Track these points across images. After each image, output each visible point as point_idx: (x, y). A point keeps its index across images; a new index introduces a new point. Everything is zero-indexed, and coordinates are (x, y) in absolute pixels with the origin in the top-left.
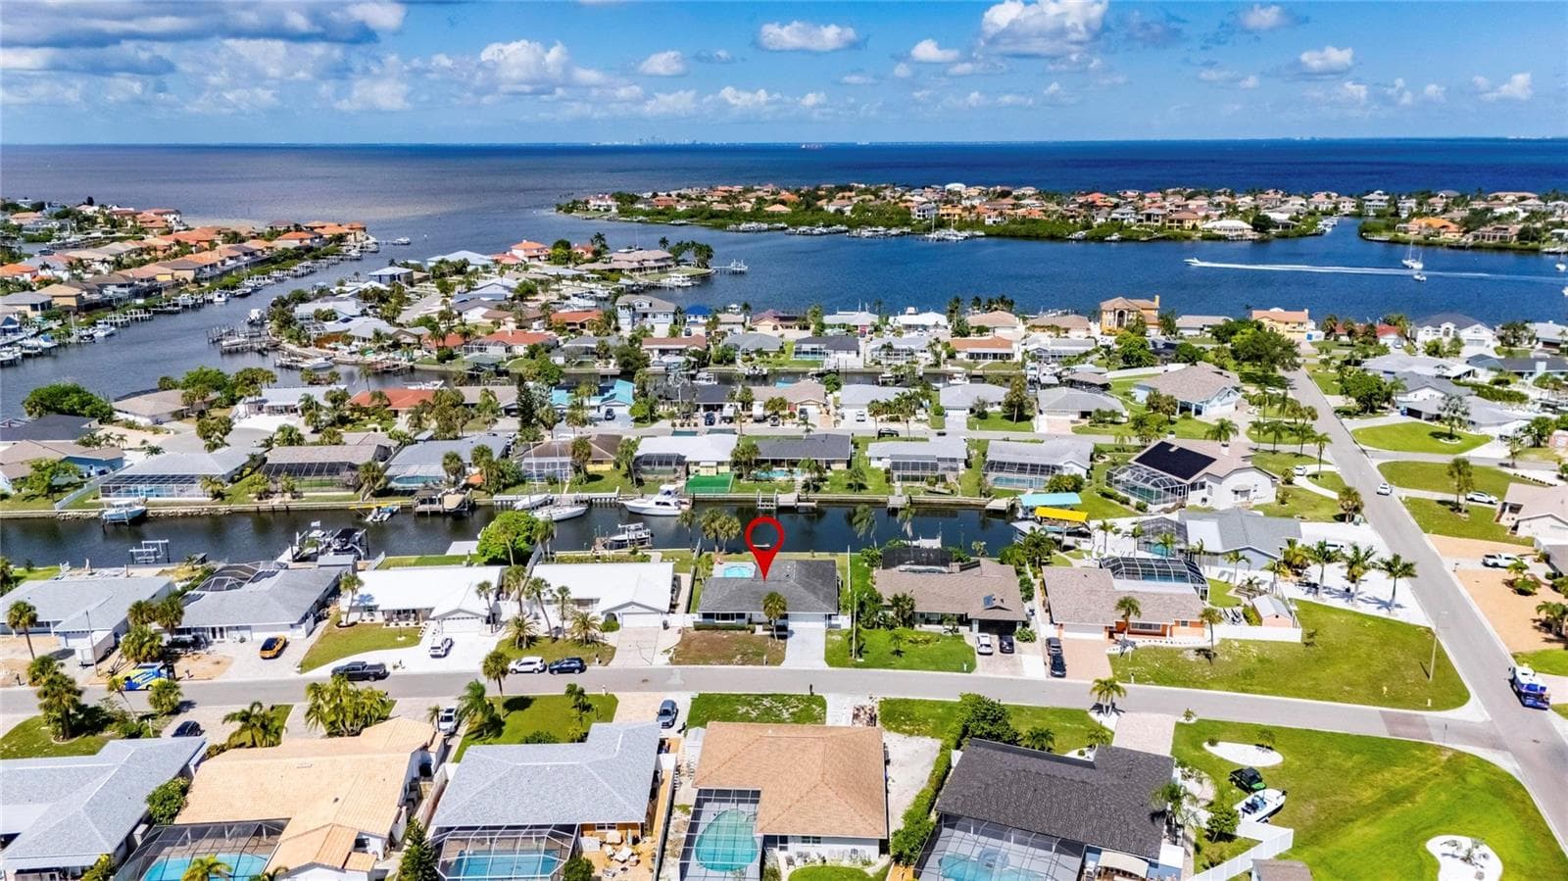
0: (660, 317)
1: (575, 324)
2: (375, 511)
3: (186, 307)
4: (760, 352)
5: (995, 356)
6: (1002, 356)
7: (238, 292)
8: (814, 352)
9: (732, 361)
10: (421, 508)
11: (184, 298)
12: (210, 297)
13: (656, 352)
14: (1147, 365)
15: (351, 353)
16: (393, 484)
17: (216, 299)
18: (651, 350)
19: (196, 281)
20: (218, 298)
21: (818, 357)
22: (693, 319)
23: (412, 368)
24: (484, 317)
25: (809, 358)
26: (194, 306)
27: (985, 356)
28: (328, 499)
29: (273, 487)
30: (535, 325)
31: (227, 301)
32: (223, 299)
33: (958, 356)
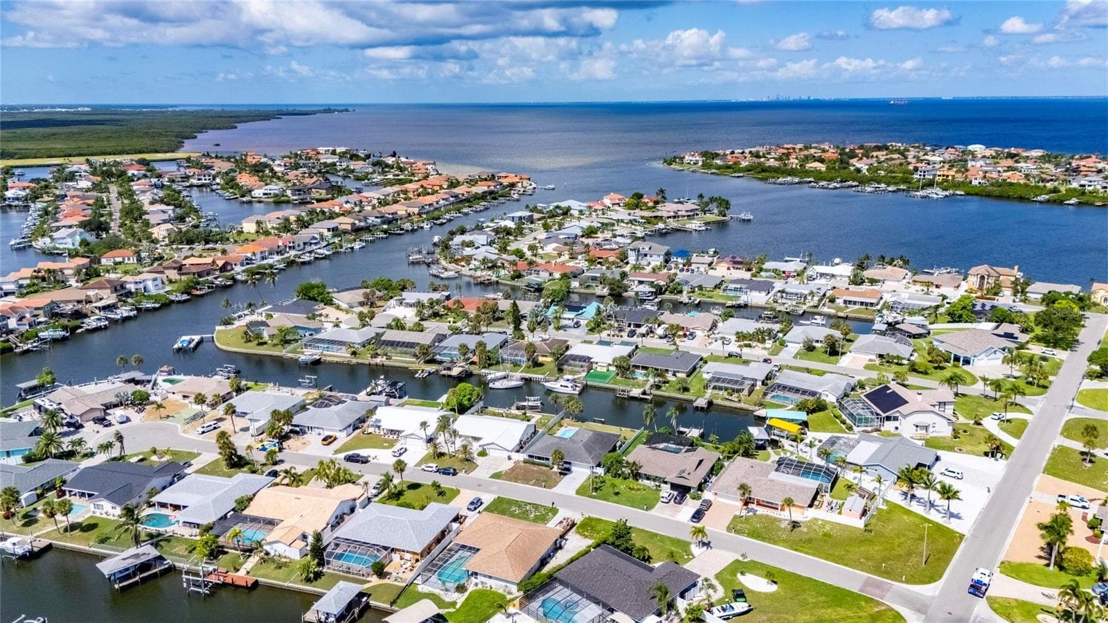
0: (655, 257)
1: (602, 258)
2: (420, 372)
3: (407, 231)
4: (700, 288)
5: (862, 303)
6: (867, 304)
7: (438, 222)
8: (736, 290)
9: (681, 292)
10: (444, 372)
11: (407, 226)
12: (422, 225)
13: (636, 282)
14: (966, 322)
15: (470, 269)
16: (438, 357)
17: (425, 226)
18: (633, 281)
19: (420, 214)
20: (426, 226)
21: (738, 294)
22: (675, 259)
23: (497, 282)
24: (554, 250)
25: (732, 294)
26: (411, 230)
27: (855, 303)
28: (401, 361)
29: (379, 351)
30: (580, 257)
31: (431, 227)
32: (429, 226)
33: (837, 301)
